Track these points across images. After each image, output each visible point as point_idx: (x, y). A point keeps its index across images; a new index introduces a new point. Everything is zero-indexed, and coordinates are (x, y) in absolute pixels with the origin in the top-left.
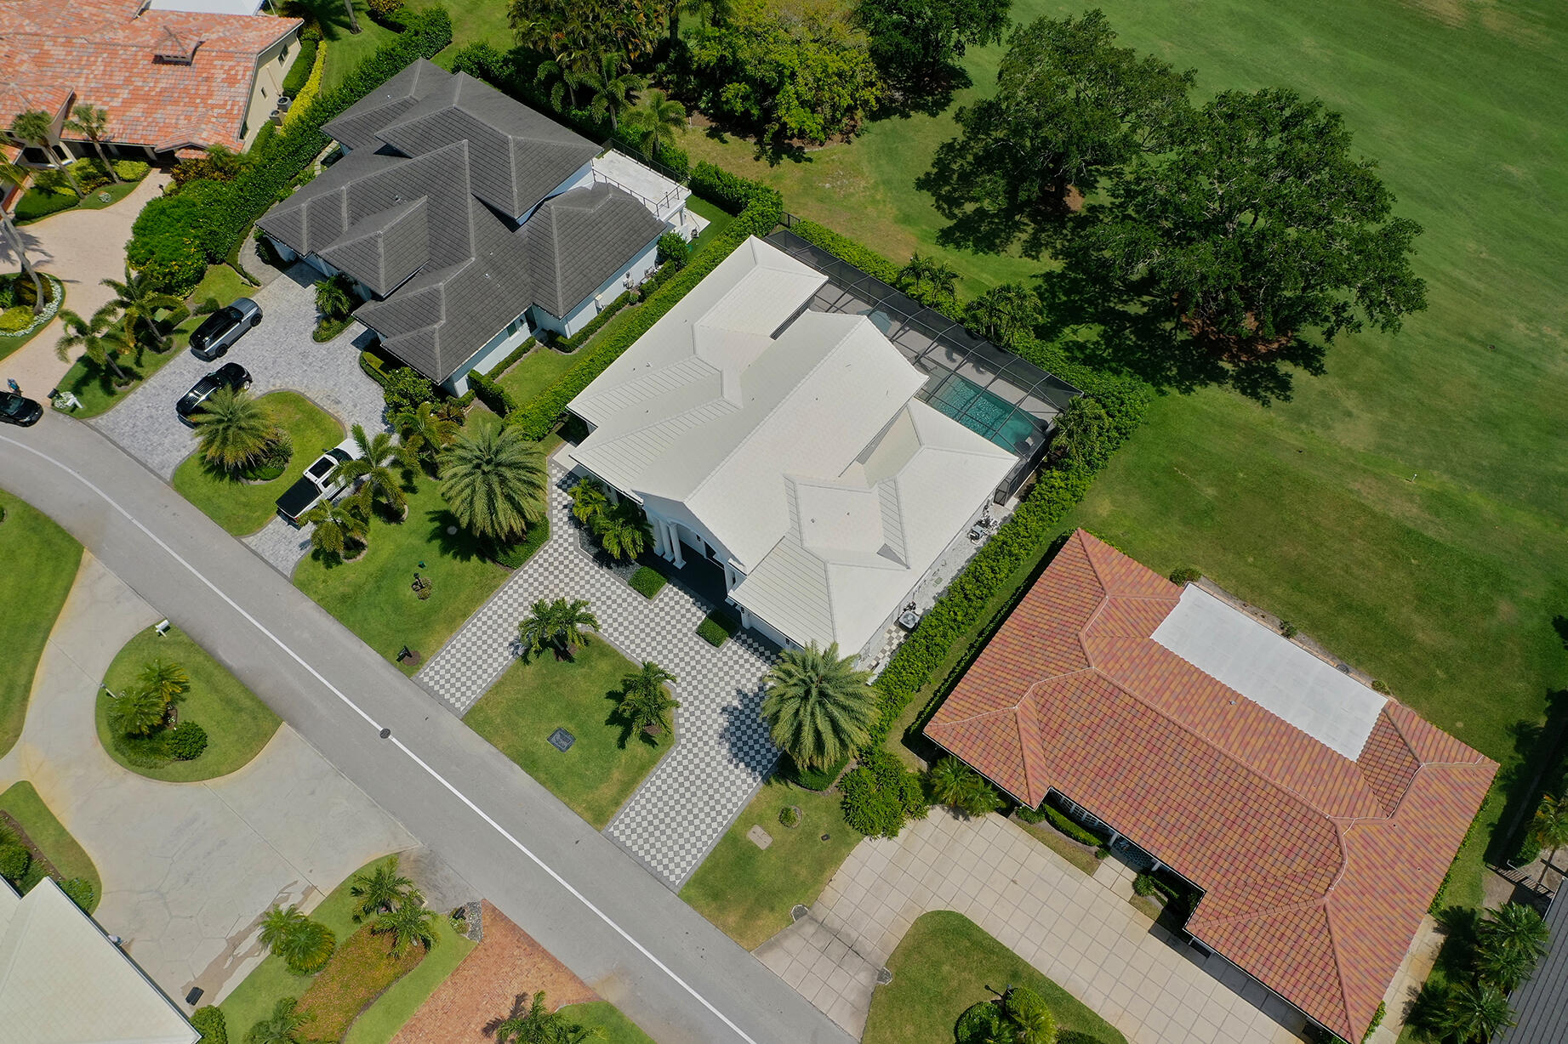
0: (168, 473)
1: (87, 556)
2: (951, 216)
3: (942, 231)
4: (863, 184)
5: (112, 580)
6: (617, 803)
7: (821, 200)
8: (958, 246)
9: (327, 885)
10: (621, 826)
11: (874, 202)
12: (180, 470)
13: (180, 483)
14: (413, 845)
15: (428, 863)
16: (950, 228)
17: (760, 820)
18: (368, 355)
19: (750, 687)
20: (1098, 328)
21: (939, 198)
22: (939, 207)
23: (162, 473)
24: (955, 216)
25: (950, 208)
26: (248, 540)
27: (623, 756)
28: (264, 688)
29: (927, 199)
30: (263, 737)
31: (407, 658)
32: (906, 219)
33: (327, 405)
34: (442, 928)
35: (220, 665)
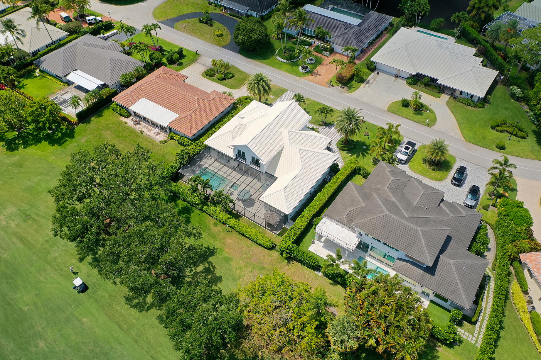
0: (458, 159)
1: (464, 139)
2: (210, 263)
3: (214, 255)
4: (245, 278)
5: (451, 134)
7: (263, 268)
8: (208, 248)
9: (362, 88)
11: (241, 268)
12: (454, 160)
13: (452, 157)
14: (347, 95)
15: (342, 92)
16: (210, 256)
17: (272, 99)
21: (212, 273)
22: (214, 267)
23: (460, 160)
24: (208, 263)
25: (209, 267)
28: (396, 115)
29: (218, 272)
30: (390, 108)
32: (227, 260)
34: (335, 84)
35: (409, 119)
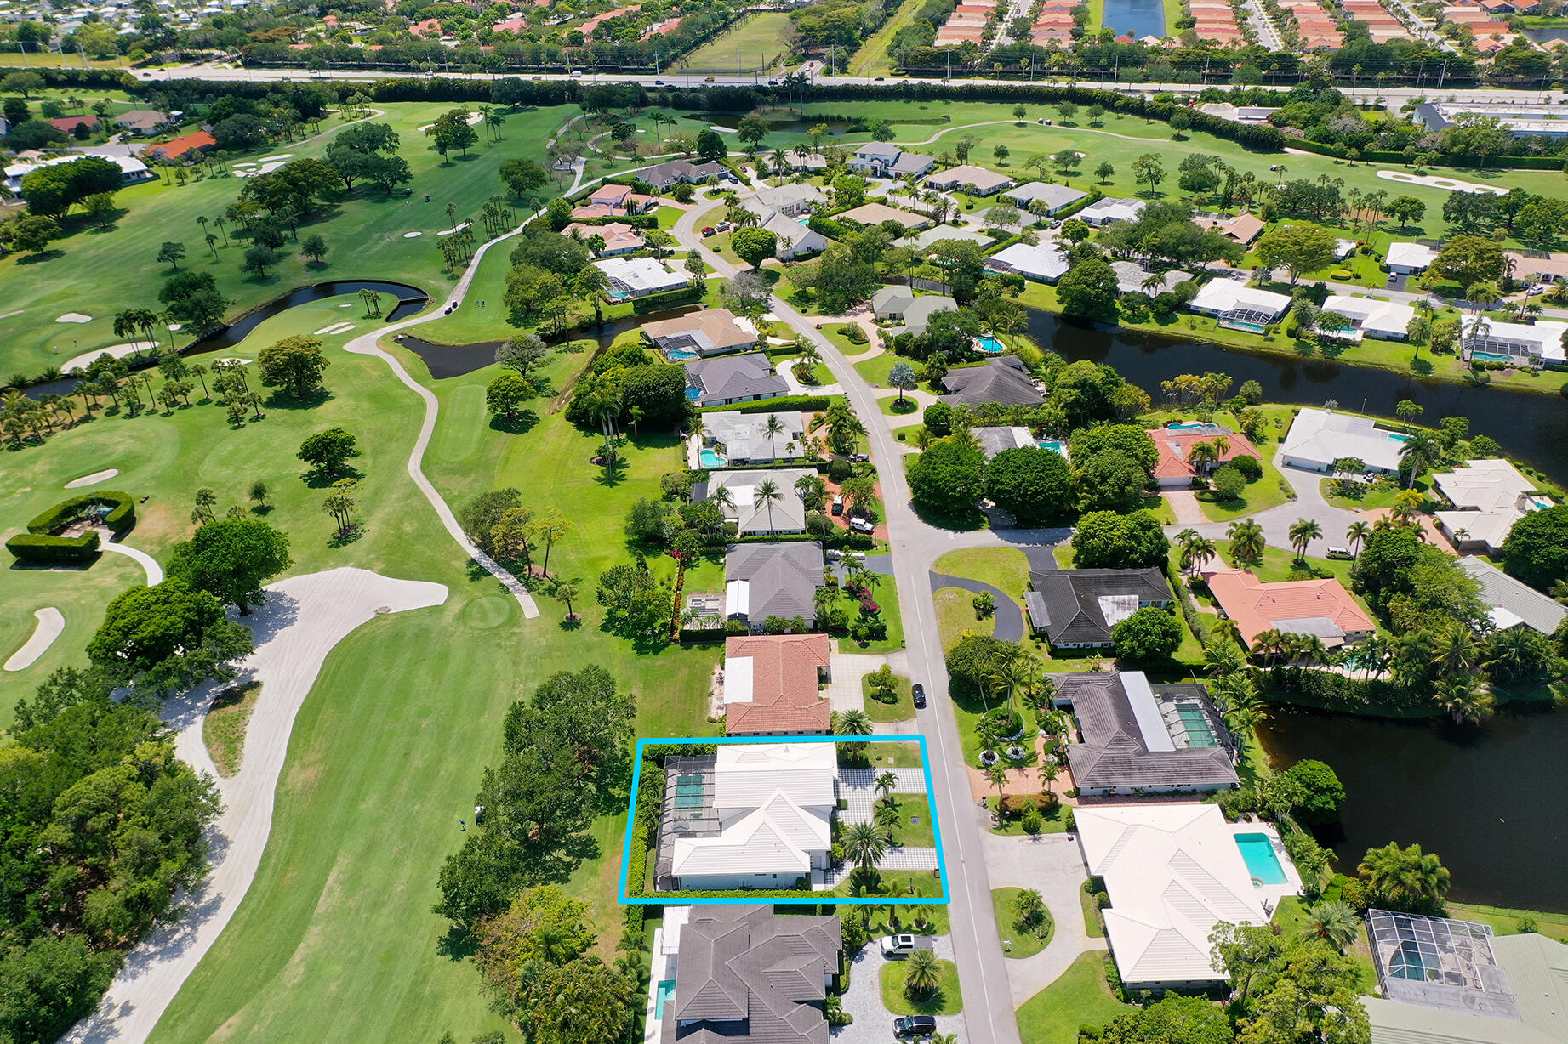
0: (960, 1016)
1: (1016, 1007)
5: (1014, 988)
6: (917, 795)
9: (1014, 839)
10: (924, 790)
12: (953, 1013)
13: (958, 1007)
14: (982, 830)
15: (982, 823)
17: (886, 763)
18: (842, 984)
19: (851, 788)
20: (611, 790)
23: (962, 1019)
26: (952, 959)
27: (903, 802)
28: (990, 905)
30: (1001, 891)
31: (936, 874)
33: (877, 983)
34: (991, 806)
35: (997, 924)
